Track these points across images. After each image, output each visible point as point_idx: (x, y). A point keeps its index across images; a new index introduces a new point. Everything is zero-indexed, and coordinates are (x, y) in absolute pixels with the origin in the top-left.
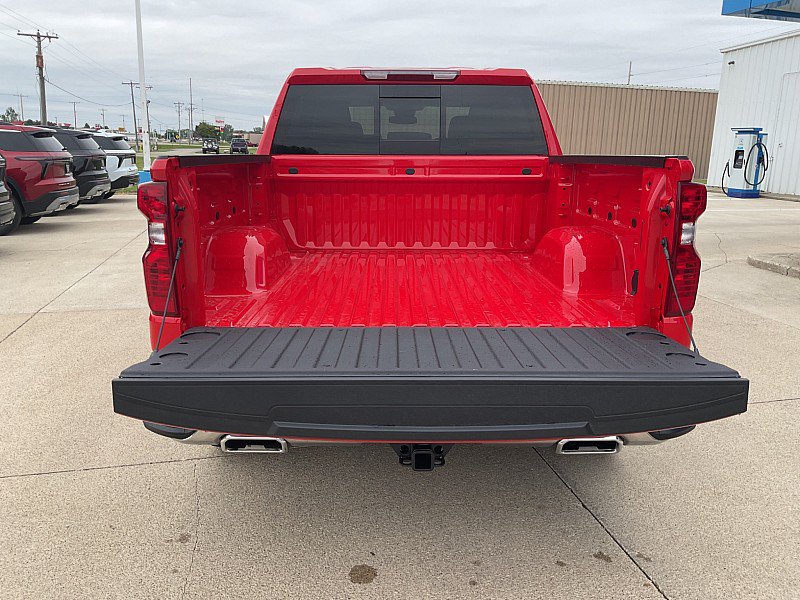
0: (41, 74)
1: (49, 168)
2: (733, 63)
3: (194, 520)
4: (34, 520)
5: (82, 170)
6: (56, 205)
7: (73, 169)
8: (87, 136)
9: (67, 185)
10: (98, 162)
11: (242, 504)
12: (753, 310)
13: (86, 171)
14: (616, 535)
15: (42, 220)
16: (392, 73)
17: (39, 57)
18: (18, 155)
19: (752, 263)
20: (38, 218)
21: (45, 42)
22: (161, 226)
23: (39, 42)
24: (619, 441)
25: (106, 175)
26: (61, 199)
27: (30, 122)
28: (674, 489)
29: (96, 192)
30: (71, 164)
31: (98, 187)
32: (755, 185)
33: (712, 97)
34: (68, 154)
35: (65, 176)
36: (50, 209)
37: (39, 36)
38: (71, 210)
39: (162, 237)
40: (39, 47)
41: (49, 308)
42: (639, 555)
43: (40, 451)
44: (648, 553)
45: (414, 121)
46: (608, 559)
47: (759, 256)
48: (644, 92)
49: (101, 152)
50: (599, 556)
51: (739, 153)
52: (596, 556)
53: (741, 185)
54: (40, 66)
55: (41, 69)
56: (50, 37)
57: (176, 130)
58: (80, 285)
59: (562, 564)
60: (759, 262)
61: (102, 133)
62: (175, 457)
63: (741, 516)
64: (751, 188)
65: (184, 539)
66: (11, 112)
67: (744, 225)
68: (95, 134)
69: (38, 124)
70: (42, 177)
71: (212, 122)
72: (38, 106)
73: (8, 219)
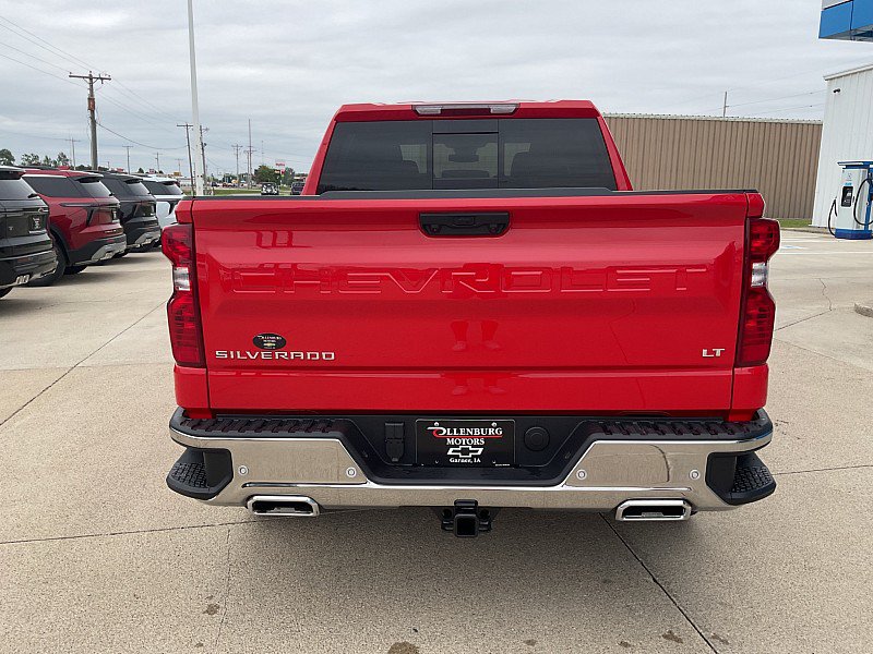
0: (93, 118)
1: (96, 214)
2: (839, 91)
3: (224, 589)
4: (54, 588)
5: (131, 216)
6: (103, 253)
7: (120, 215)
8: (136, 181)
9: (113, 232)
10: (148, 208)
11: (276, 573)
12: (859, 362)
13: (135, 217)
14: (689, 614)
15: (88, 270)
16: (445, 107)
17: (91, 100)
18: (63, 201)
19: (860, 311)
20: (84, 267)
21: (97, 84)
22: (185, 270)
23: (91, 84)
24: (685, 506)
25: (156, 222)
26: (107, 247)
27: (81, 168)
28: (758, 563)
29: (145, 239)
30: (118, 210)
31: (147, 235)
32: (866, 225)
33: (817, 128)
34: (115, 200)
35: (111, 223)
36: (95, 258)
37: (91, 79)
38: (118, 258)
39: (186, 282)
40: (91, 89)
41: (86, 363)
42: (715, 637)
43: (66, 513)
44: (724, 634)
45: (476, 159)
46: (679, 640)
47: (867, 303)
48: (741, 125)
49: (151, 197)
50: (669, 636)
51: (847, 190)
52: (665, 636)
53: (850, 226)
54: (92, 108)
55: (93, 112)
56: (102, 79)
57: (235, 174)
58: (123, 337)
59: (626, 645)
60: (867, 310)
61: (154, 178)
62: (208, 522)
63: (835, 594)
64: (862, 228)
65: (212, 610)
66: (62, 157)
67: (852, 269)
68: (145, 179)
69: (89, 169)
70: (87, 225)
71: (272, 165)
72: (89, 151)
73: (51, 269)
